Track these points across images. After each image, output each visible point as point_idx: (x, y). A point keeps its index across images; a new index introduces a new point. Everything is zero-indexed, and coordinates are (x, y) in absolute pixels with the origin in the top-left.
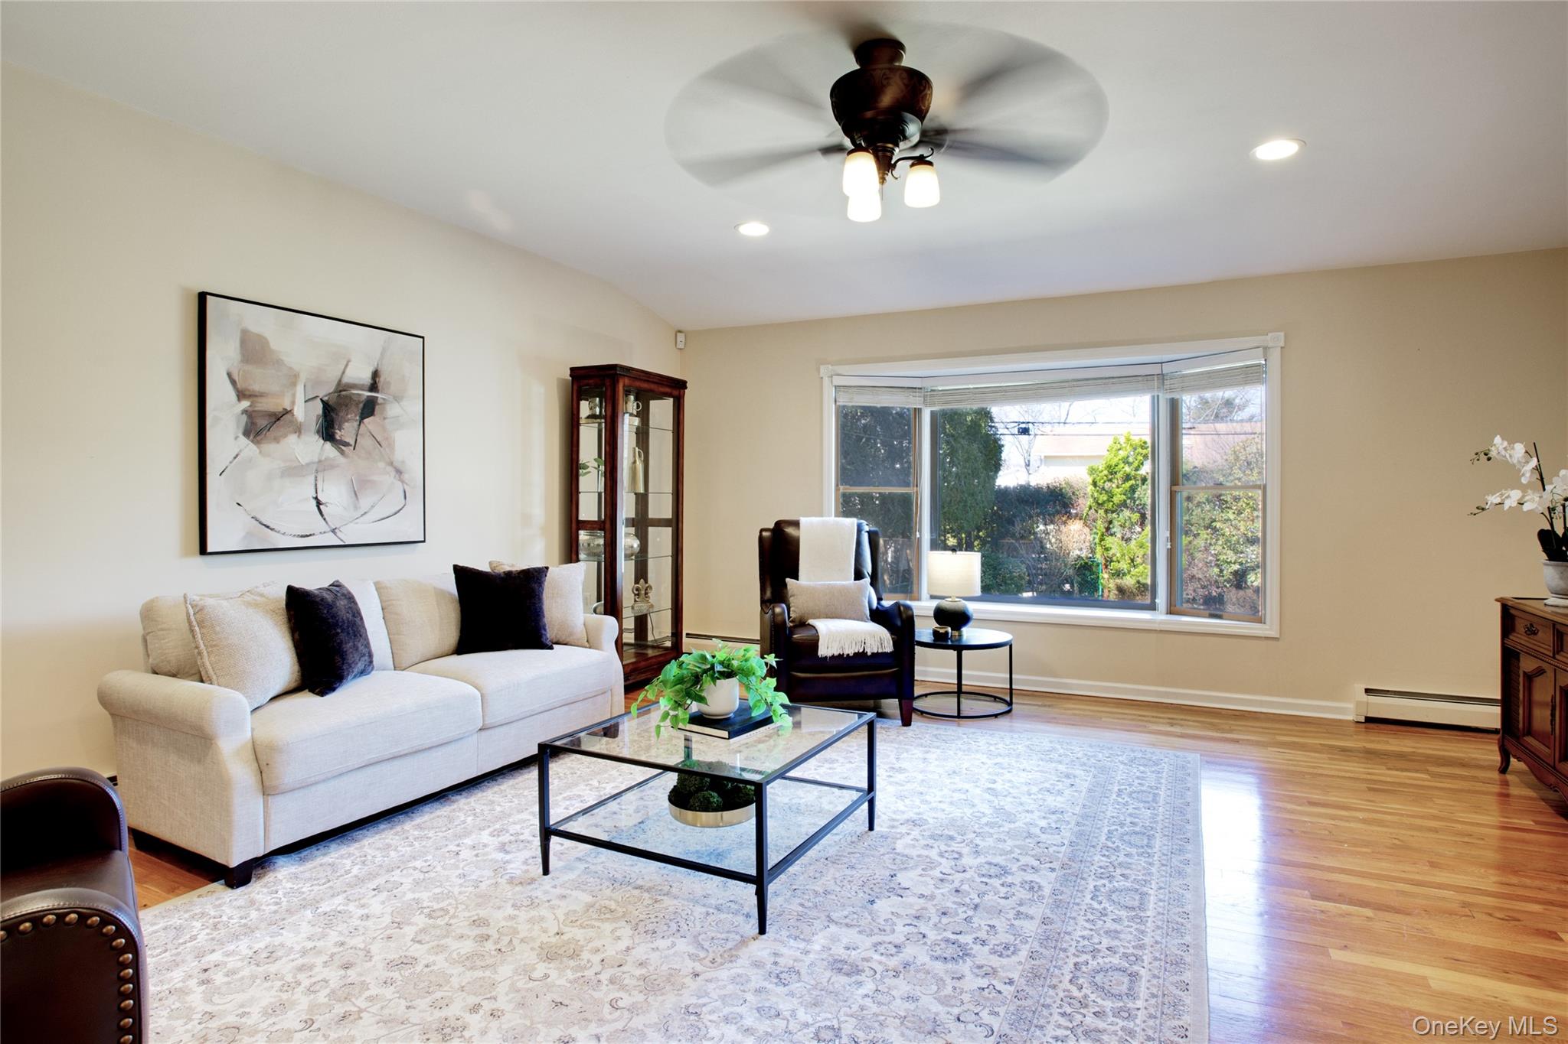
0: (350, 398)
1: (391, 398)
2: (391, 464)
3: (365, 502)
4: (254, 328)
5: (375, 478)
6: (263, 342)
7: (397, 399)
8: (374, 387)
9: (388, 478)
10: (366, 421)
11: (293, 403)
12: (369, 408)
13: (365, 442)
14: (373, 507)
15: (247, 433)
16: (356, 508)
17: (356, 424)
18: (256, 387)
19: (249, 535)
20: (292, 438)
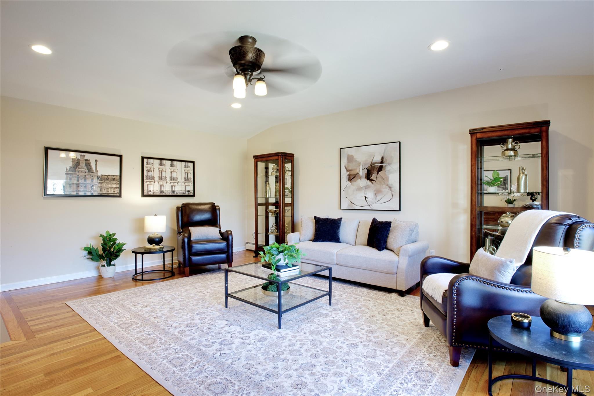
0: (374, 167)
1: (387, 164)
2: (388, 185)
3: (379, 198)
4: (350, 154)
5: (382, 190)
6: (352, 156)
7: (389, 164)
8: (382, 162)
9: (386, 190)
10: (379, 173)
11: (359, 171)
12: (380, 169)
13: (379, 179)
14: (381, 199)
15: (349, 180)
16: (376, 199)
17: (376, 174)
18: (350, 168)
19: (349, 205)
20: (359, 180)
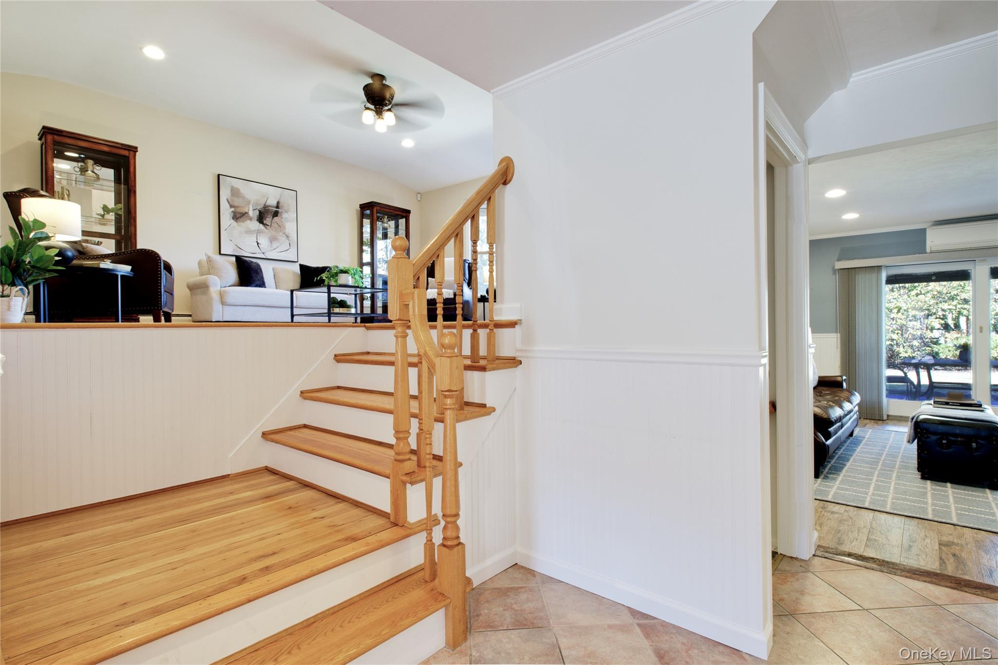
0: (269, 210)
1: (284, 211)
2: (285, 234)
3: (275, 245)
4: (235, 186)
5: (279, 238)
6: (238, 190)
7: (287, 212)
8: (277, 207)
9: (284, 238)
10: (275, 218)
11: (249, 210)
12: (276, 214)
13: (275, 225)
14: (277, 247)
15: (233, 218)
16: (271, 247)
17: (271, 219)
18: (236, 204)
19: (234, 250)
20: (249, 222)
